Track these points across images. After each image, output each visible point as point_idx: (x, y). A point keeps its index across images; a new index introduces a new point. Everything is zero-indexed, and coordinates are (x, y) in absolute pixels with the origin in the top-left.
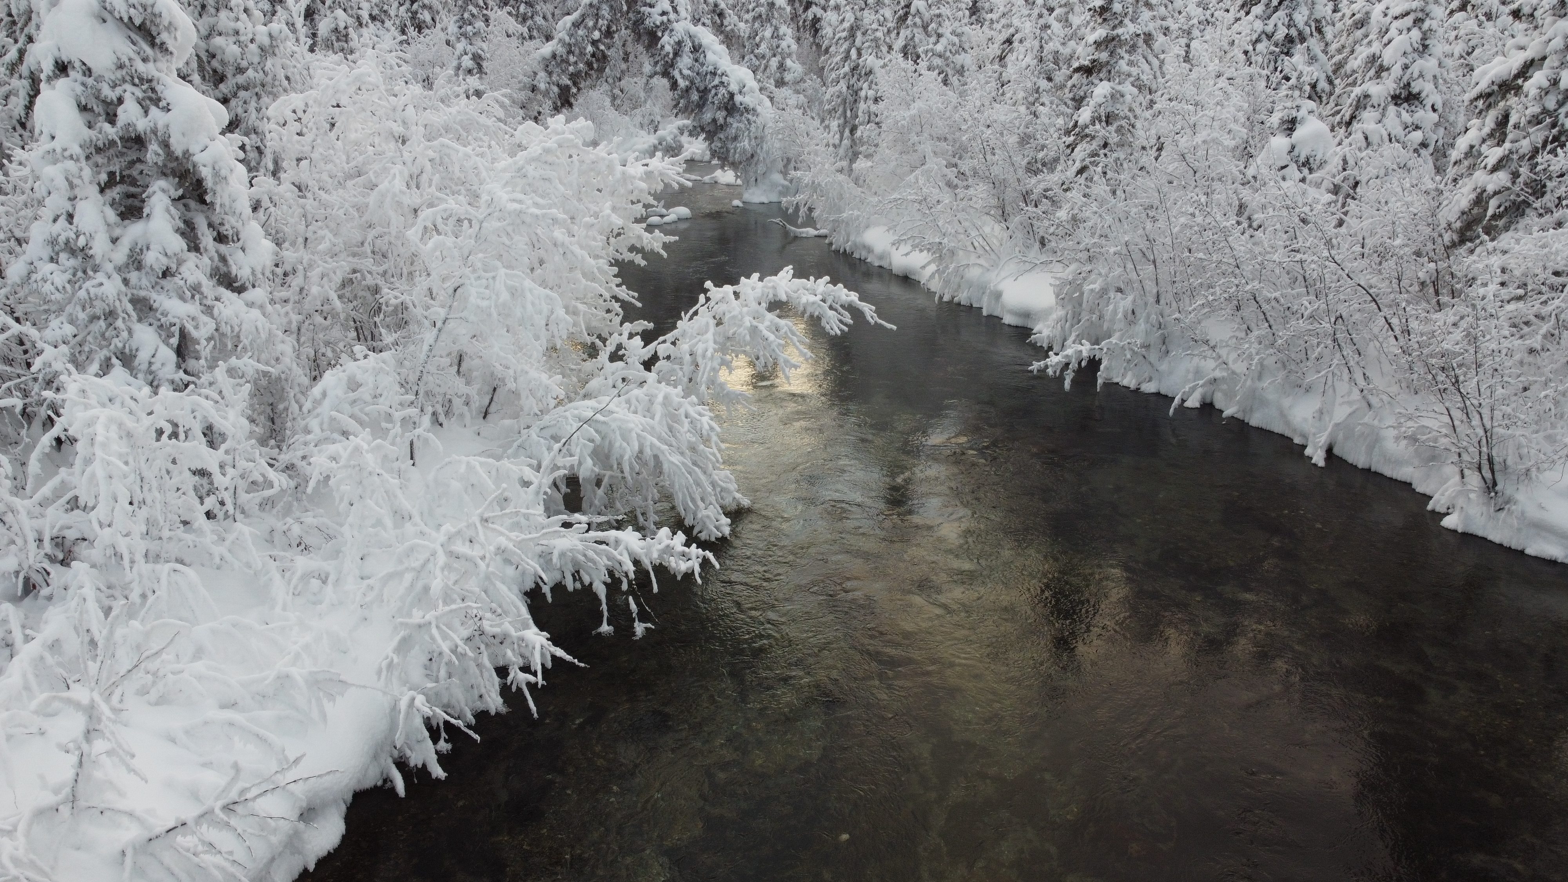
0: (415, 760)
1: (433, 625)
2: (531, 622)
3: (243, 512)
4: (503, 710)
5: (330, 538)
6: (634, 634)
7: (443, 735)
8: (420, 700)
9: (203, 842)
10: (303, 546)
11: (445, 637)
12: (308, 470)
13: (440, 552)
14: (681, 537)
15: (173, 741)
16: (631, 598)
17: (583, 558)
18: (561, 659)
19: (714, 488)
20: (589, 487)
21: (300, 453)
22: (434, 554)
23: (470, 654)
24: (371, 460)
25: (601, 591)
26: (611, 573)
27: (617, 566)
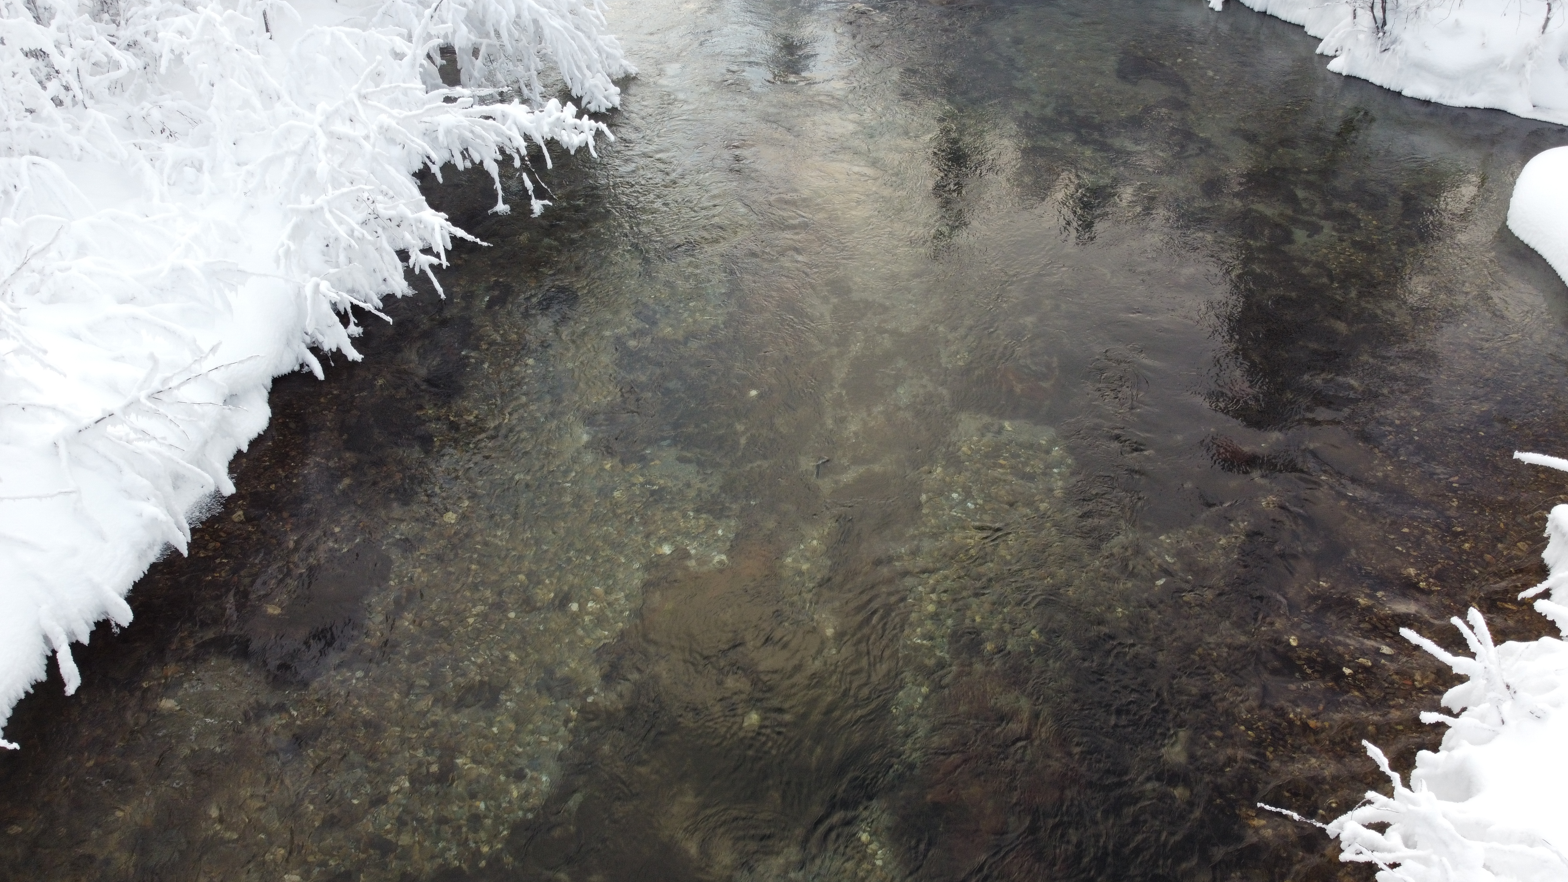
0: (329, 345)
1: (326, 210)
2: (425, 204)
3: (92, 97)
4: (410, 292)
5: (195, 122)
6: (531, 212)
7: (352, 319)
8: (325, 286)
9: (136, 430)
10: (167, 133)
11: (341, 222)
12: (156, 47)
13: (320, 132)
14: (571, 109)
15: (77, 337)
16: (525, 176)
17: (470, 135)
18: (462, 239)
19: (600, 55)
20: (465, 57)
21: (142, 28)
22: (313, 135)
23: (369, 237)
24: (226, 34)
25: (494, 170)
26: (502, 151)
27: (507, 142)
